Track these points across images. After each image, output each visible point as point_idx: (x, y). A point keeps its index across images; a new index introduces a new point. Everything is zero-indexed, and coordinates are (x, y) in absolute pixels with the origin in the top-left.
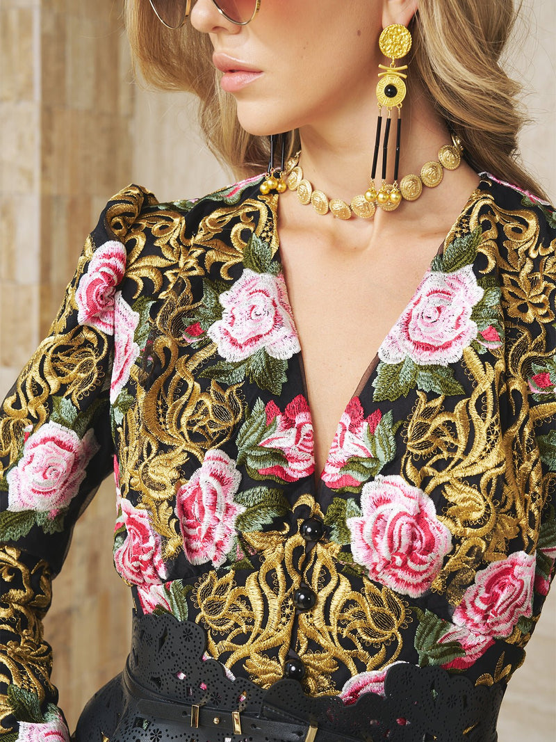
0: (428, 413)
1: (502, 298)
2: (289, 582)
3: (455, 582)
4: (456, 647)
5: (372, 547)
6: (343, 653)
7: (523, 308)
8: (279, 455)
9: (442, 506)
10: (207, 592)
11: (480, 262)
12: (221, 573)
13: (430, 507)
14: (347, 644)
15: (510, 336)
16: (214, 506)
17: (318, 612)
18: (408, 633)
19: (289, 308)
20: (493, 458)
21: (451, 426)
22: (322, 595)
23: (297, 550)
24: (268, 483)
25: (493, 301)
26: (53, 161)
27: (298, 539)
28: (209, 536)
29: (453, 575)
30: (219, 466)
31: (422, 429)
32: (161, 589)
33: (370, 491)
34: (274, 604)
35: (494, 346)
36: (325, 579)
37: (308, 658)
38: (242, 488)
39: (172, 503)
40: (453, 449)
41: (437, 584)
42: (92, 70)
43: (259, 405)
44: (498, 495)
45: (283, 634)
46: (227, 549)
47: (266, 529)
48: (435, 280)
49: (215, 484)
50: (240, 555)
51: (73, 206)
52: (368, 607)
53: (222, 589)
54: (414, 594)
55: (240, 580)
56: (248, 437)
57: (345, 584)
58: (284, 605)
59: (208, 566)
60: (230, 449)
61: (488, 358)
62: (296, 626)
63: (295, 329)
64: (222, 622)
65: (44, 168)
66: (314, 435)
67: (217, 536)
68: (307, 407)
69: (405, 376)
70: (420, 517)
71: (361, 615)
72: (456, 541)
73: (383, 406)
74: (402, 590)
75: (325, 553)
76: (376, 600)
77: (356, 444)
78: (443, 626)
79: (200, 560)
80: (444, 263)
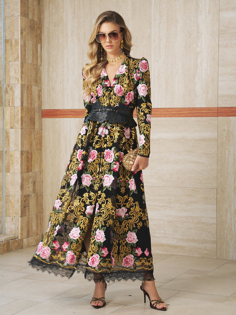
0: (121, 78)
1: (128, 67)
2: (108, 97)
3: (125, 94)
4: (126, 102)
5: (116, 91)
6: (114, 103)
7: (131, 68)
8: (106, 85)
9: (123, 86)
10: (100, 99)
11: (126, 64)
12: (101, 97)
13: (122, 87)
14: (115, 102)
15: (129, 71)
16: (100, 90)
17: (112, 99)
18: (121, 100)
19: (106, 71)
20: (128, 81)
21: (123, 79)
22: (112, 97)
23: (109, 93)
24: (105, 87)
25: (127, 67)
26: (23, 76)
27: (109, 92)
28: (100, 93)
29: (125, 93)
30: (100, 86)
31: (120, 79)
32: (95, 101)
33: (116, 86)
34: (107, 99)
35: (127, 71)
36: (112, 95)
37: (111, 104)
38: (103, 88)
39: (96, 90)
40: (124, 81)
41: (123, 94)
42: (32, 53)
43: (104, 80)
44: (128, 85)
45: (109, 102)
46: (102, 94)
47: (106, 91)
48: (121, 66)
49: (100, 87)
50: (103, 95)
51: (28, 87)
52: (116, 98)
53: (102, 99)
54: (121, 96)
55: (103, 97)
56: (103, 83)
57: (114, 96)
58: (108, 99)
59: (100, 96)
60: (101, 84)
61: (127, 72)
62: (110, 101)
63: (107, 73)
64: (102, 102)
65: (21, 77)
66: (110, 83)
67: (101, 93)
68: (109, 80)
69: (119, 75)
70: (121, 88)
71: (116, 99)
72: (125, 90)
73: (117, 79)
74: (120, 96)
75: (112, 93)
76: (117, 97)
77: (114, 82)
78: (124, 100)
79: (99, 96)
80: (123, 64)
